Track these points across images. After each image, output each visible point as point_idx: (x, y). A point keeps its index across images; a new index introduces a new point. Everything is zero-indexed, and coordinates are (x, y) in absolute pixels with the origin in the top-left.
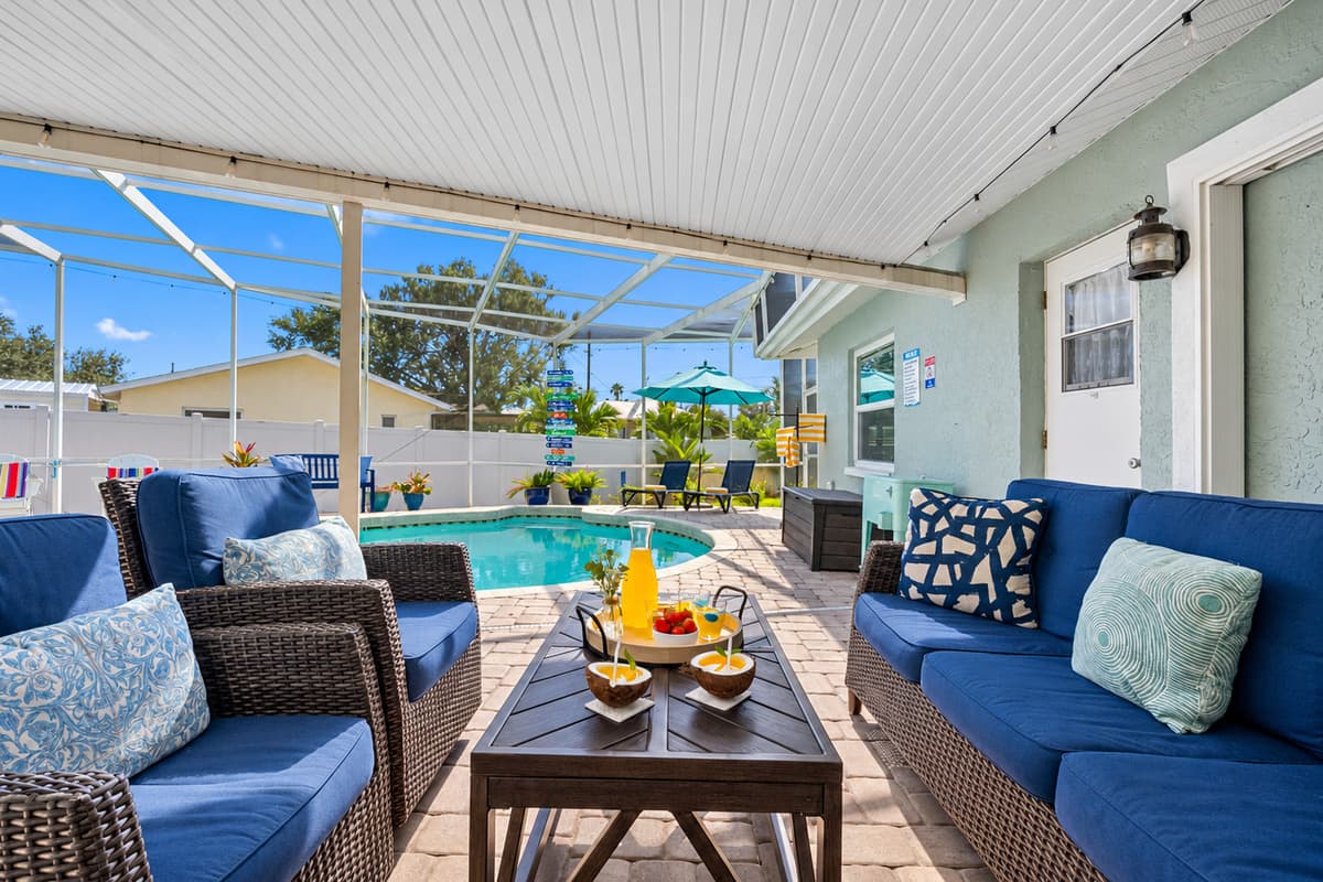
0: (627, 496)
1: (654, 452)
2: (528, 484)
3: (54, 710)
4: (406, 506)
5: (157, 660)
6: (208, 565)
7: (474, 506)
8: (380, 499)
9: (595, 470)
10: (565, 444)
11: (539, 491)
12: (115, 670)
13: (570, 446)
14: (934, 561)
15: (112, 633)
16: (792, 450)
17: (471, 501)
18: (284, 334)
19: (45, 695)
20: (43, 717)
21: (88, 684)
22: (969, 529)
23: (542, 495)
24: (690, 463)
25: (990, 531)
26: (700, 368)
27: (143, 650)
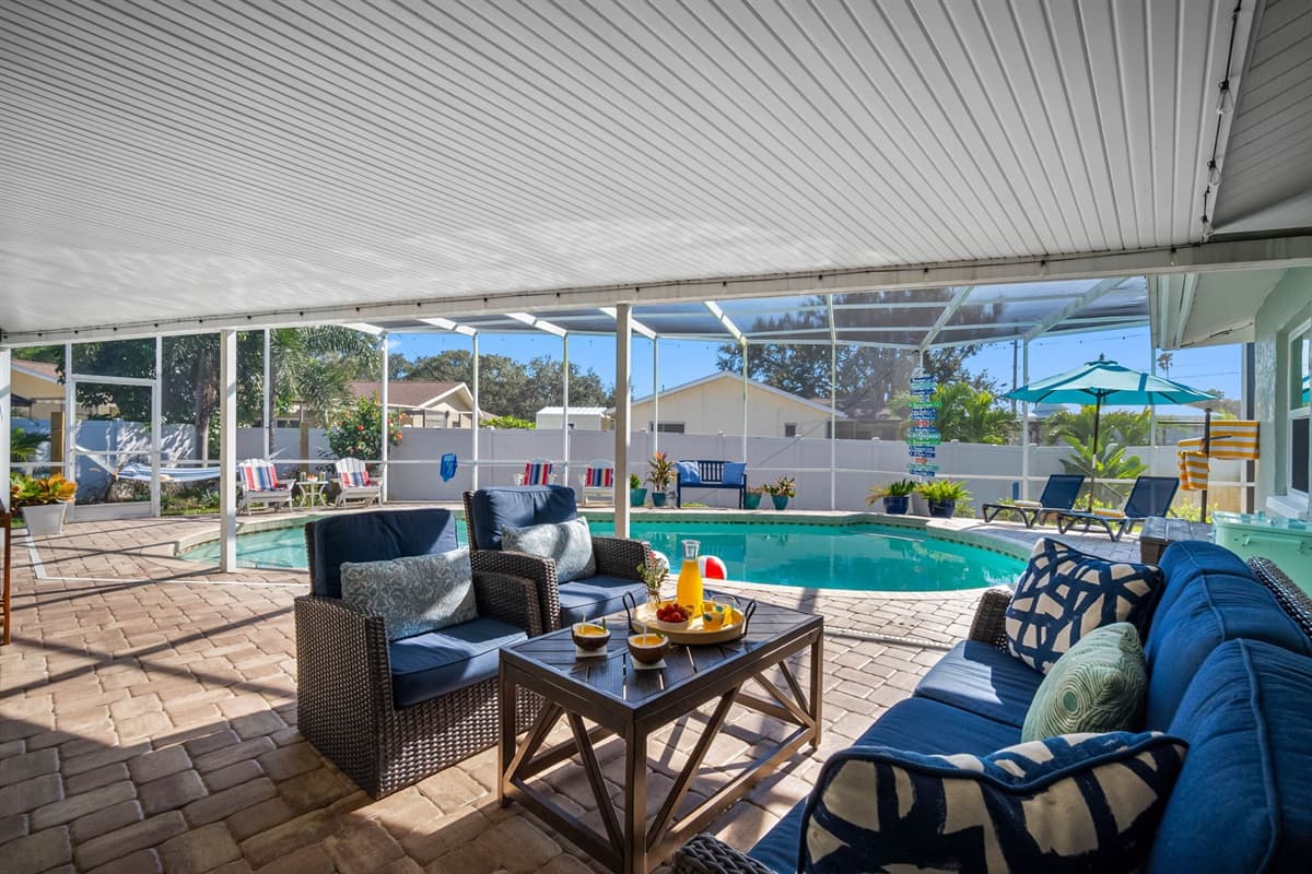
0: (991, 511)
1: (1062, 461)
2: (888, 492)
3: (402, 591)
4: (774, 506)
5: (448, 581)
6: (496, 539)
7: (837, 509)
8: (753, 498)
9: (959, 480)
10: (929, 453)
11: (897, 500)
12: (429, 581)
13: (933, 455)
14: (1026, 618)
15: (431, 563)
16: (1188, 469)
17: (833, 506)
18: (726, 356)
19: (400, 585)
20: (398, 593)
21: (417, 584)
22: (1063, 590)
23: (901, 504)
24: (1083, 477)
25: (1082, 595)
26: (1091, 364)
27: (443, 575)
